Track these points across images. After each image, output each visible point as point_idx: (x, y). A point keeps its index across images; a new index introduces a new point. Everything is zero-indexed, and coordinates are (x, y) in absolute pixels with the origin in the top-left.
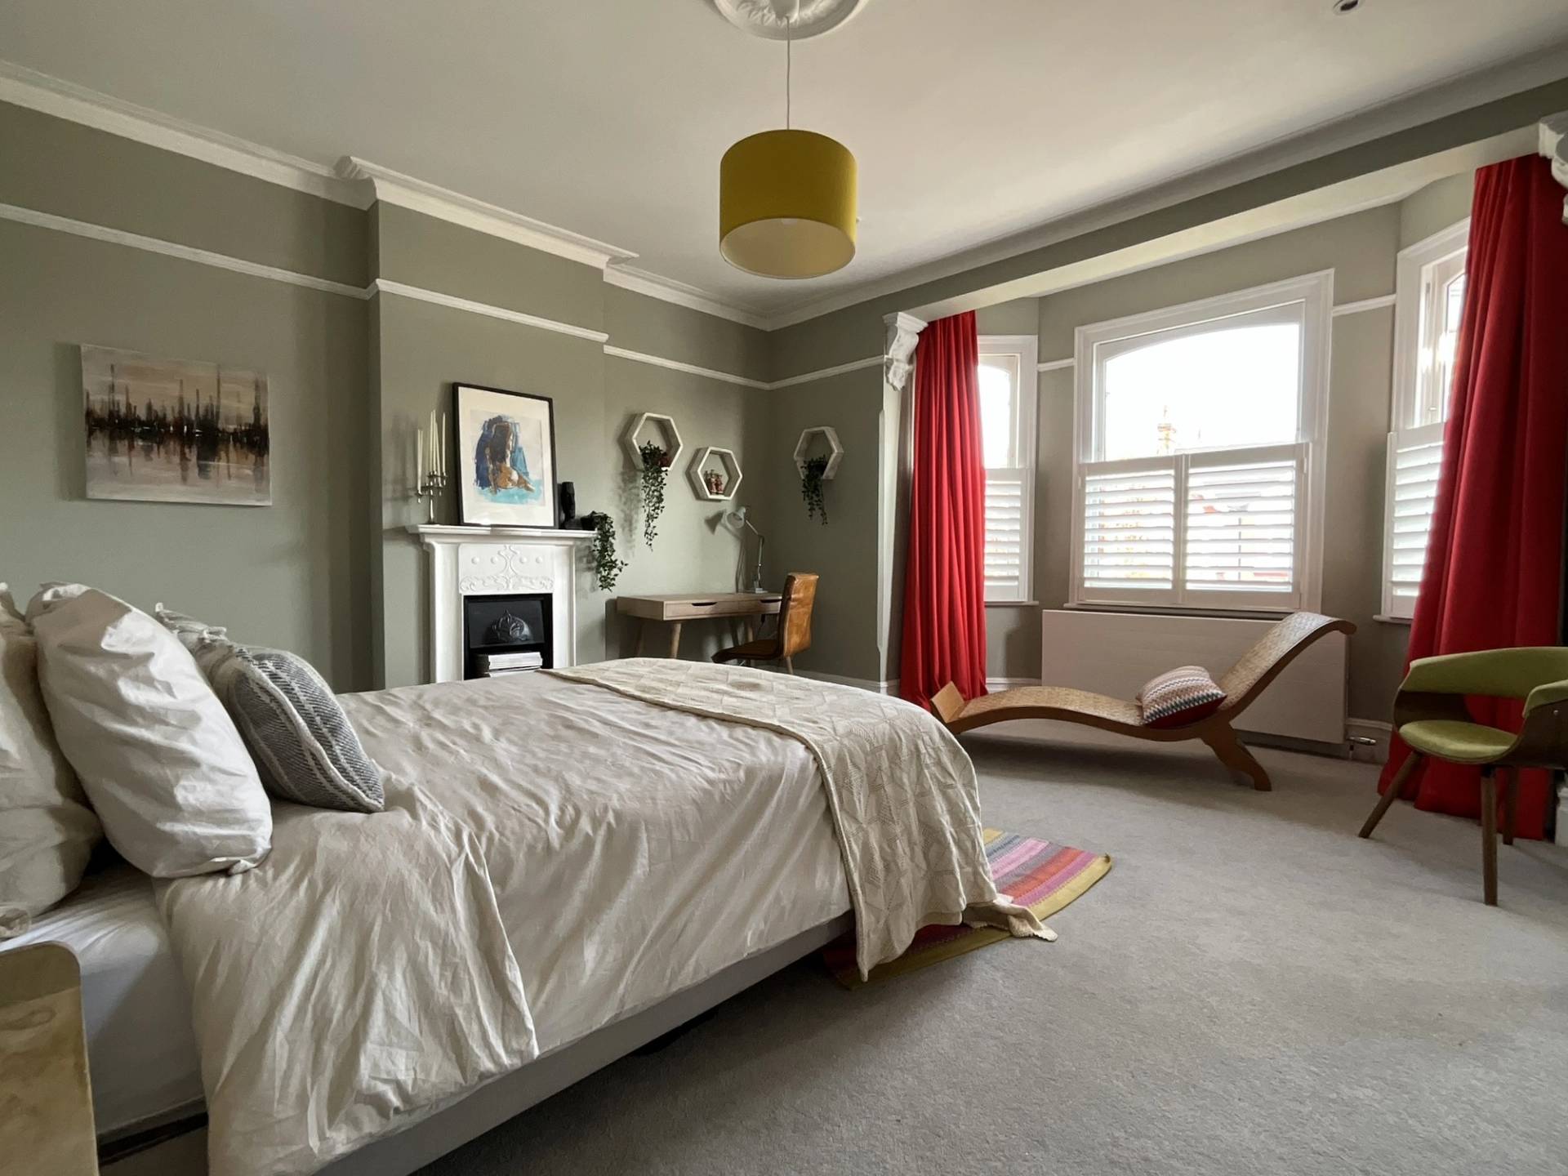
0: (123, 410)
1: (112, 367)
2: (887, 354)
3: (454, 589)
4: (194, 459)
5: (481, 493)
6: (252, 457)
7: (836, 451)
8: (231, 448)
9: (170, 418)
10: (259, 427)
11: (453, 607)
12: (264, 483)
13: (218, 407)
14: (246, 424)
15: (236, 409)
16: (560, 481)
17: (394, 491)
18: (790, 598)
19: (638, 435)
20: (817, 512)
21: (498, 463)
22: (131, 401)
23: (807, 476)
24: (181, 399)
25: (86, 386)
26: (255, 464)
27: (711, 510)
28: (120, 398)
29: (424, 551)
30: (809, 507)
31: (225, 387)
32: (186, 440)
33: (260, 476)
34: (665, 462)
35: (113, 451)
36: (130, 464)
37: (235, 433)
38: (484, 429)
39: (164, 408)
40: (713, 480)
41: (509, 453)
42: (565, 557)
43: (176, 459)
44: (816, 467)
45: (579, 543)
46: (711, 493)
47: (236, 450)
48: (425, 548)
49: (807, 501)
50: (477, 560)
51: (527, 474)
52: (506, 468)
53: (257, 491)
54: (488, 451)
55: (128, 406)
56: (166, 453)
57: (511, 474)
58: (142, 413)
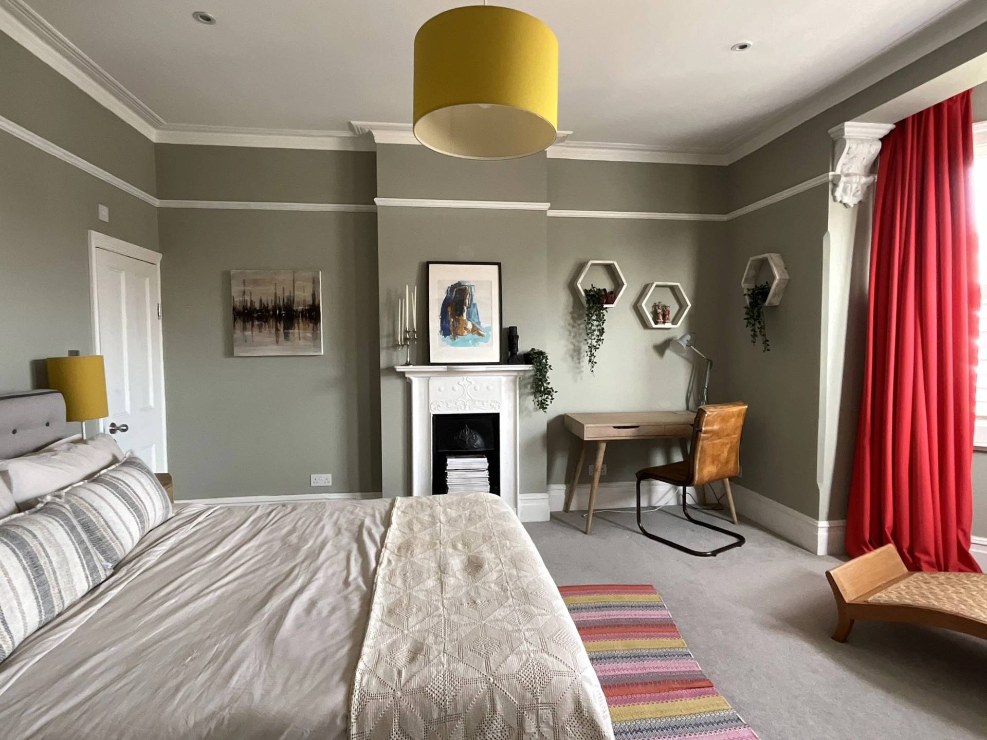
0: (249, 304)
1: (244, 282)
2: (833, 170)
3: (426, 410)
4: (282, 330)
5: (443, 341)
6: (311, 325)
7: (778, 277)
8: (300, 321)
9: (270, 307)
10: (315, 306)
11: (426, 423)
12: (318, 340)
13: (294, 297)
14: (308, 306)
15: (302, 296)
16: (506, 325)
17: (388, 342)
18: (701, 431)
19: (583, 280)
20: (760, 339)
21: (457, 317)
22: (253, 299)
23: (750, 303)
24: (276, 294)
25: (233, 294)
26: (313, 329)
27: (660, 338)
28: (247, 298)
29: (407, 383)
30: (752, 333)
31: (297, 284)
32: (278, 318)
33: (316, 337)
34: (610, 300)
35: (244, 329)
36: (252, 336)
37: (302, 312)
38: (447, 293)
39: (267, 301)
40: (660, 311)
41: (465, 308)
42: (511, 385)
43: (274, 330)
44: (760, 293)
45: (522, 374)
46: (656, 323)
47: (303, 322)
48: (408, 381)
49: (750, 328)
50: (443, 389)
51: (479, 323)
52: (464, 320)
53: (314, 346)
54: (449, 309)
55: (251, 301)
56: (269, 327)
57: (466, 324)
58: (257, 306)
